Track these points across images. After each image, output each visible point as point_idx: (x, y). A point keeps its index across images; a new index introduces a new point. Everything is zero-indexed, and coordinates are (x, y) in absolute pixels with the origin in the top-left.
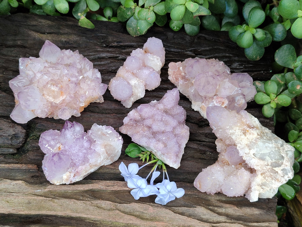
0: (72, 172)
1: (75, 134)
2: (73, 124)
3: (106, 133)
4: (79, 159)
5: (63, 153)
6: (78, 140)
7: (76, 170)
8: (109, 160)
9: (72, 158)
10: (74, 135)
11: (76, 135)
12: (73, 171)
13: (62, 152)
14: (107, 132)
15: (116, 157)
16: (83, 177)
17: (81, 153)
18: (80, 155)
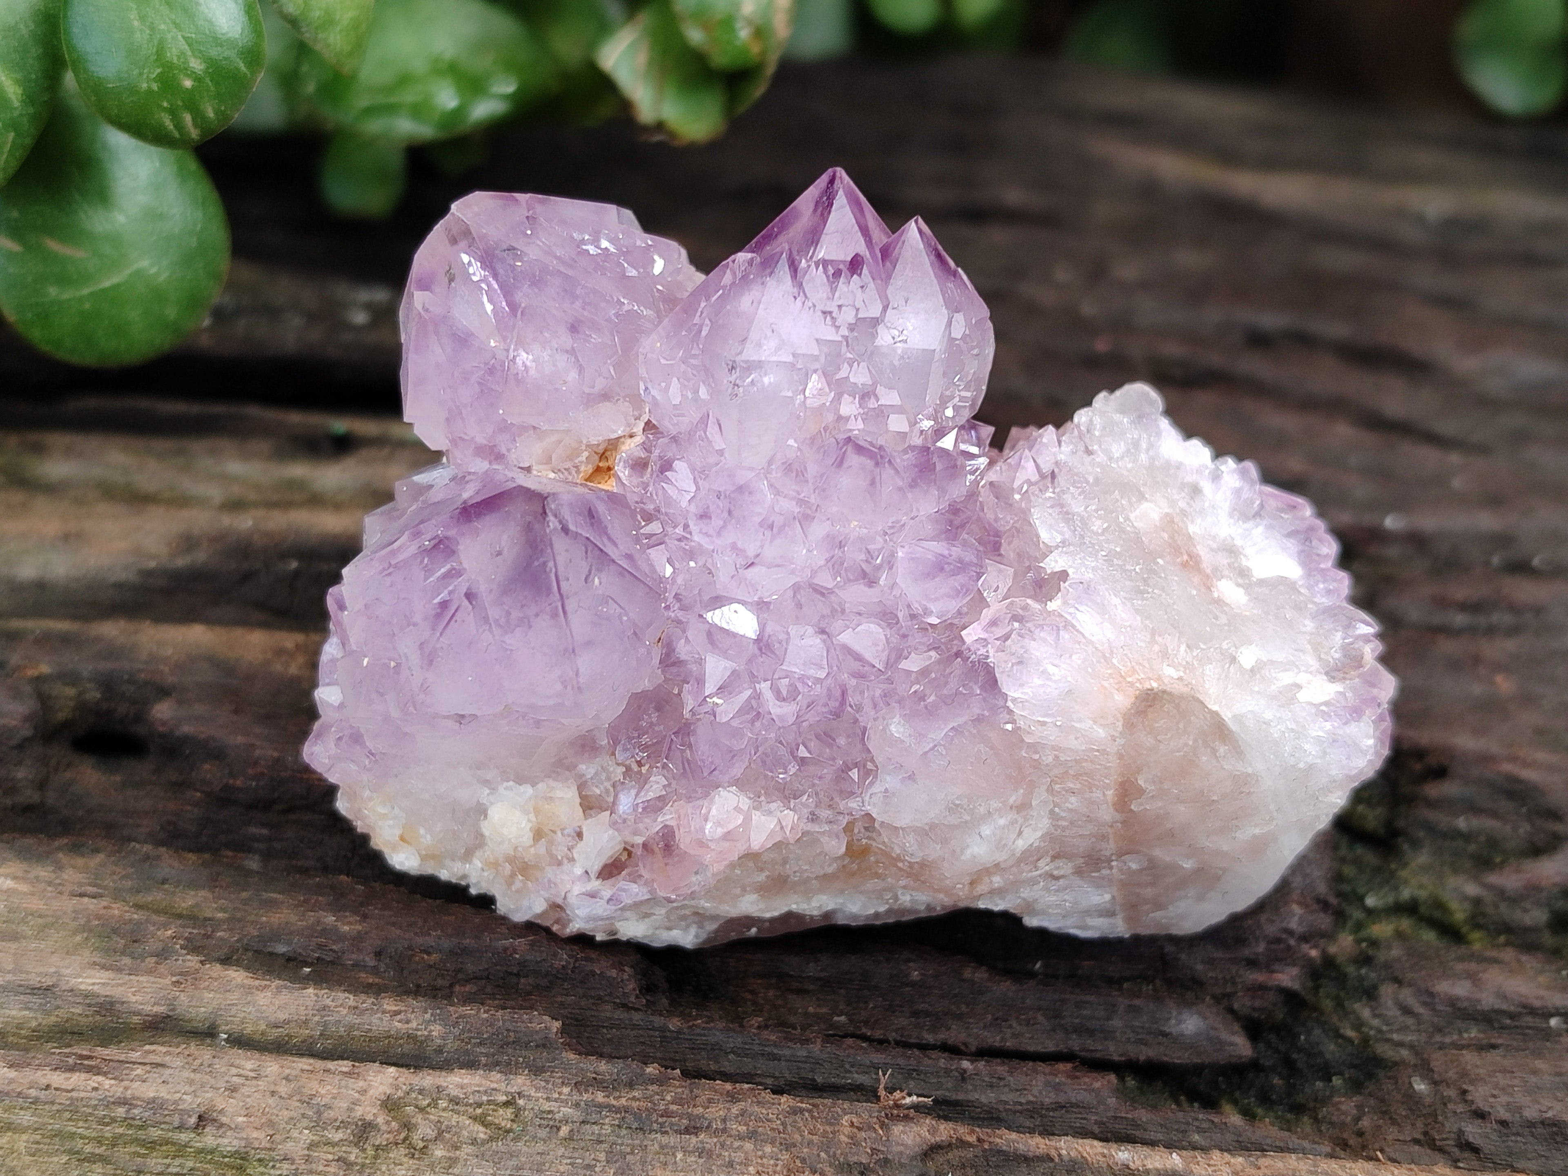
0: (612, 808)
1: (860, 376)
2: (886, 253)
3: (1223, 560)
4: (757, 696)
5: (603, 531)
6: (854, 460)
7: (667, 817)
8: (1098, 884)
9: (682, 650)
10: (840, 387)
11: (866, 394)
12: (625, 802)
13: (591, 515)
14: (1232, 551)
15: (1200, 898)
16: (712, 926)
17: (814, 643)
18: (794, 665)
